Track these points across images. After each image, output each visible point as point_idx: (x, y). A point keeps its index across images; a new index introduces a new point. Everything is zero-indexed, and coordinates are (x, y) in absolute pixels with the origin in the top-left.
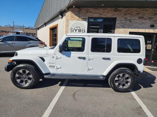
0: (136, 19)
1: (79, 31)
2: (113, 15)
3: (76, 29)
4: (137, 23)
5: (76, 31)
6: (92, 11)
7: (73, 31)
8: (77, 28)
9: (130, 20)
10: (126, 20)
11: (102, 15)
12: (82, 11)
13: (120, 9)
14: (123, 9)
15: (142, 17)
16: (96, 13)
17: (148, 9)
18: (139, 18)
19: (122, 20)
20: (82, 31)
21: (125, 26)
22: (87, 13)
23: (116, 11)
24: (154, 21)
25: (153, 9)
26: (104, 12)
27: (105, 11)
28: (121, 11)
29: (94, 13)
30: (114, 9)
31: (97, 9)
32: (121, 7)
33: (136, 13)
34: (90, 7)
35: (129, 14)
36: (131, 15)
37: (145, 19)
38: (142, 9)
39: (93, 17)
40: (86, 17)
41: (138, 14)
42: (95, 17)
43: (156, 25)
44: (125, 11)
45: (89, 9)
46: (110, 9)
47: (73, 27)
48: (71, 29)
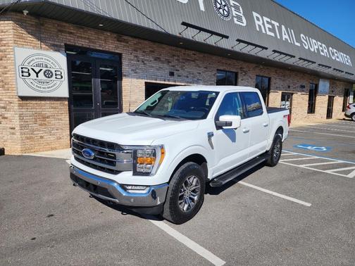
0: (151, 61)
1: (45, 75)
2: (117, 47)
3: (37, 70)
4: (152, 67)
5: (37, 74)
6: (72, 31)
7: (29, 75)
8: (39, 69)
10: (138, 61)
13: (126, 38)
14: (130, 39)
15: (159, 58)
16: (81, 37)
17: (164, 46)
18: (155, 60)
19: (131, 59)
20: (54, 76)
21: (138, 71)
22: (60, 33)
23: (121, 41)
24: (173, 66)
25: (170, 47)
26: (99, 39)
27: (100, 37)
29: (78, 37)
30: (115, 35)
32: (127, 35)
33: (150, 51)
34: (66, 22)
35: (140, 49)
36: (144, 52)
37: (163, 62)
38: (157, 44)
39: (77, 45)
40: (59, 44)
41: (153, 52)
42: (80, 45)
43: (175, 72)
44: (135, 44)
45: (64, 24)
46: (109, 34)
47: (26, 64)
48: (21, 70)
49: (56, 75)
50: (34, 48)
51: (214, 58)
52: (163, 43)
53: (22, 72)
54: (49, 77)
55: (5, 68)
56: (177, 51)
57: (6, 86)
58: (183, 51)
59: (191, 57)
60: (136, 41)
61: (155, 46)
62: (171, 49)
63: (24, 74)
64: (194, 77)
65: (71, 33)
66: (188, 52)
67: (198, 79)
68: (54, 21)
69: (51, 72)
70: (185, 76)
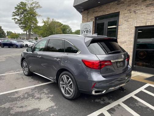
0: (142, 9)
1: (86, 32)
2: (117, 9)
5: (84, 32)
6: (97, 10)
9: (135, 12)
10: (131, 13)
11: (105, 12)
15: (150, 4)
21: (129, 20)
22: (93, 13)
27: (108, 7)
28: (124, 3)
29: (99, 12)
30: (116, 2)
31: (101, 7)
40: (92, 18)
42: (100, 15)
46: (113, 3)
47: (83, 29)
48: (81, 31)
49: (89, 31)
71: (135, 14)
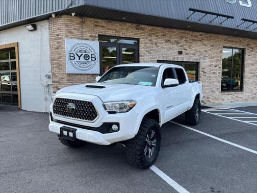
0: (162, 43)
1: (84, 58)
2: (136, 34)
3: (79, 54)
4: (164, 48)
5: (79, 57)
6: (104, 25)
7: (75, 58)
8: (81, 53)
9: (156, 44)
10: (152, 44)
11: (119, 32)
12: (86, 22)
13: (143, 26)
14: (146, 27)
15: (169, 40)
16: (110, 29)
17: (174, 30)
18: (166, 42)
19: (146, 43)
20: (90, 58)
21: (151, 52)
22: (95, 27)
23: (139, 29)
24: (181, 46)
25: (179, 31)
26: (122, 29)
27: (123, 27)
28: (144, 30)
29: (108, 29)
30: (135, 25)
31: (111, 22)
32: (143, 24)
33: (162, 35)
34: (100, 18)
35: (154, 34)
36: (157, 36)
37: (173, 44)
38: (167, 29)
39: (107, 34)
40: (94, 35)
41: (164, 35)
42: (109, 35)
43: (183, 51)
44: (150, 30)
45: (99, 20)
46: (130, 25)
47: (73, 51)
48: (69, 55)
49: (92, 57)
50: (78, 39)
51: (220, 36)
52: (173, 28)
53: (70, 56)
54: (87, 60)
55: (60, 54)
56: (185, 33)
57: (60, 67)
58: (191, 33)
59: (199, 38)
60: (150, 28)
61: (166, 31)
62: (181, 33)
63: (71, 58)
64: (201, 55)
65: (103, 27)
66: (195, 33)
67: (205, 56)
68: (92, 19)
69: (89, 56)
70: (192, 54)
71: (157, 46)
